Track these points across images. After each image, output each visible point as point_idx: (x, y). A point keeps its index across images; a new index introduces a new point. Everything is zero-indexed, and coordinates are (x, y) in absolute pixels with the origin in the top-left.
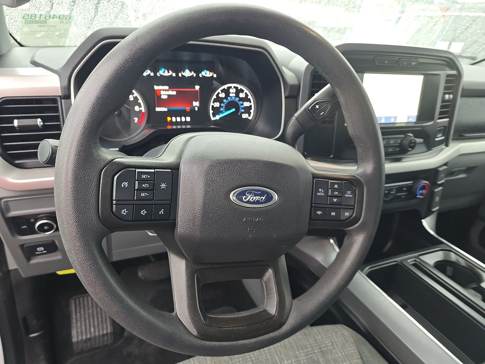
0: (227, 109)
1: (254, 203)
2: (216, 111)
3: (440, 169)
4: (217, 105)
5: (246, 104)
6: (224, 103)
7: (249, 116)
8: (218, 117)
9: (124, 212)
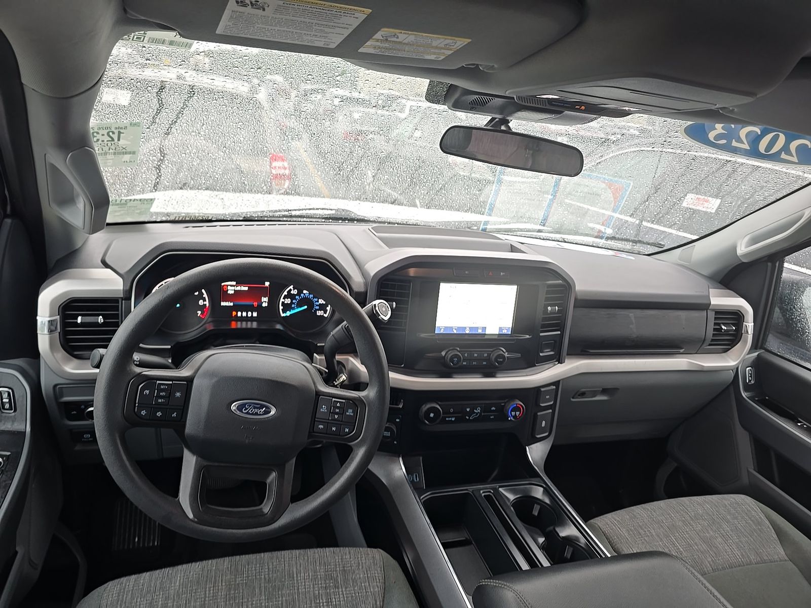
0: (299, 305)
1: (252, 414)
2: (287, 307)
3: (542, 389)
4: (288, 301)
5: (322, 301)
6: (296, 299)
7: (325, 313)
8: (288, 313)
9: (143, 413)
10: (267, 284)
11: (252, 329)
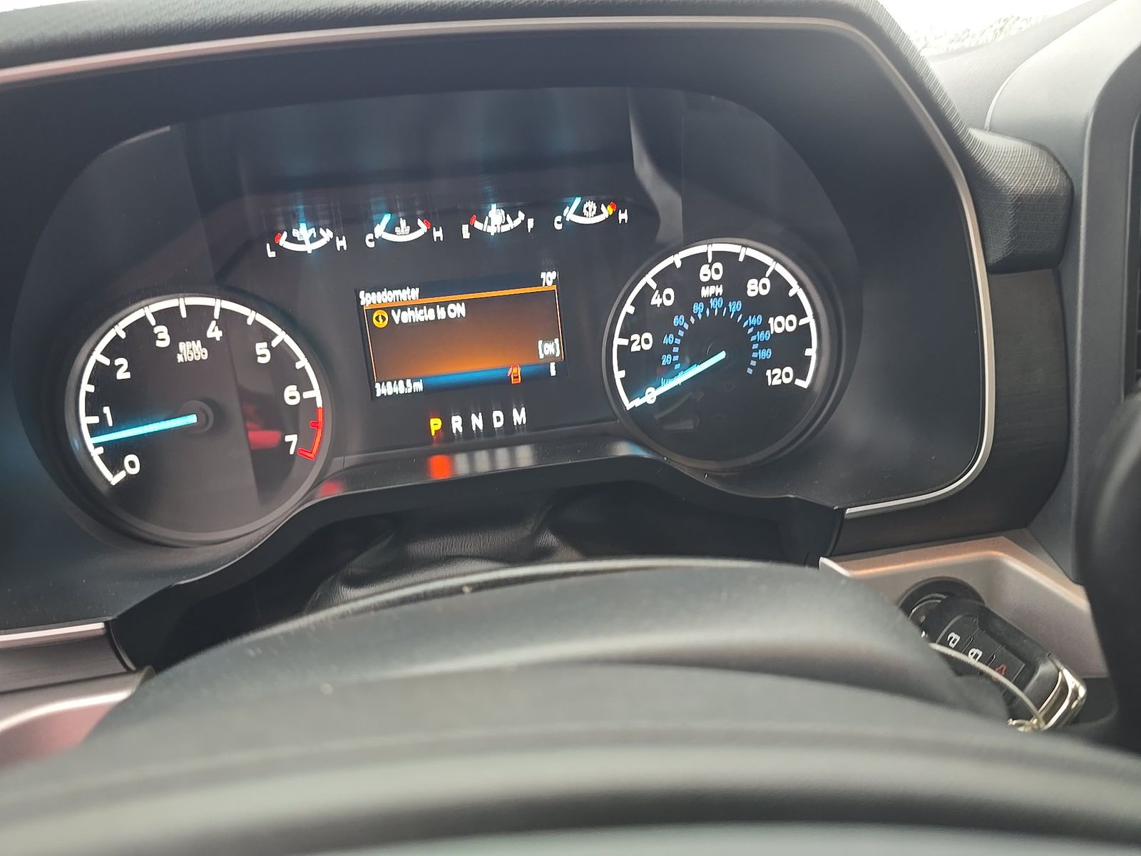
2: (641, 370)
4: (642, 342)
5: (782, 324)
6: (674, 331)
8: (651, 395)
10: (549, 278)
11: (516, 475)
